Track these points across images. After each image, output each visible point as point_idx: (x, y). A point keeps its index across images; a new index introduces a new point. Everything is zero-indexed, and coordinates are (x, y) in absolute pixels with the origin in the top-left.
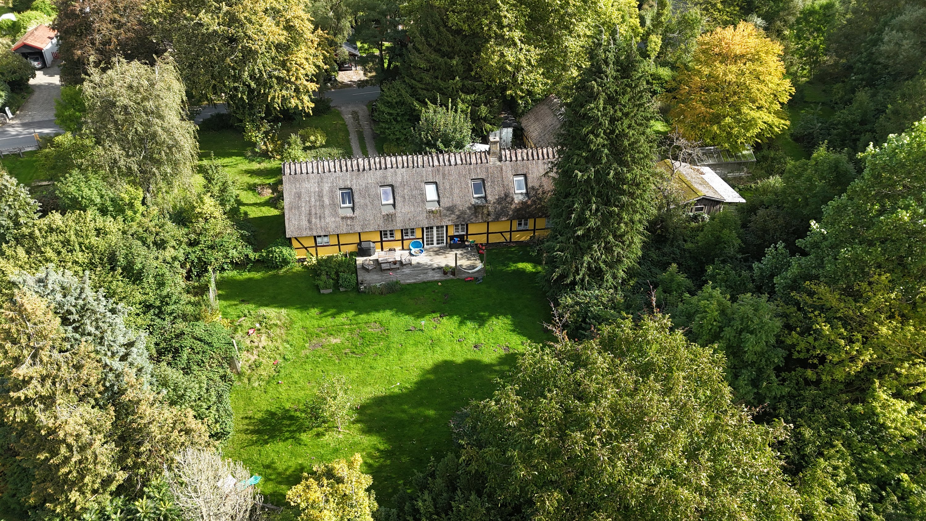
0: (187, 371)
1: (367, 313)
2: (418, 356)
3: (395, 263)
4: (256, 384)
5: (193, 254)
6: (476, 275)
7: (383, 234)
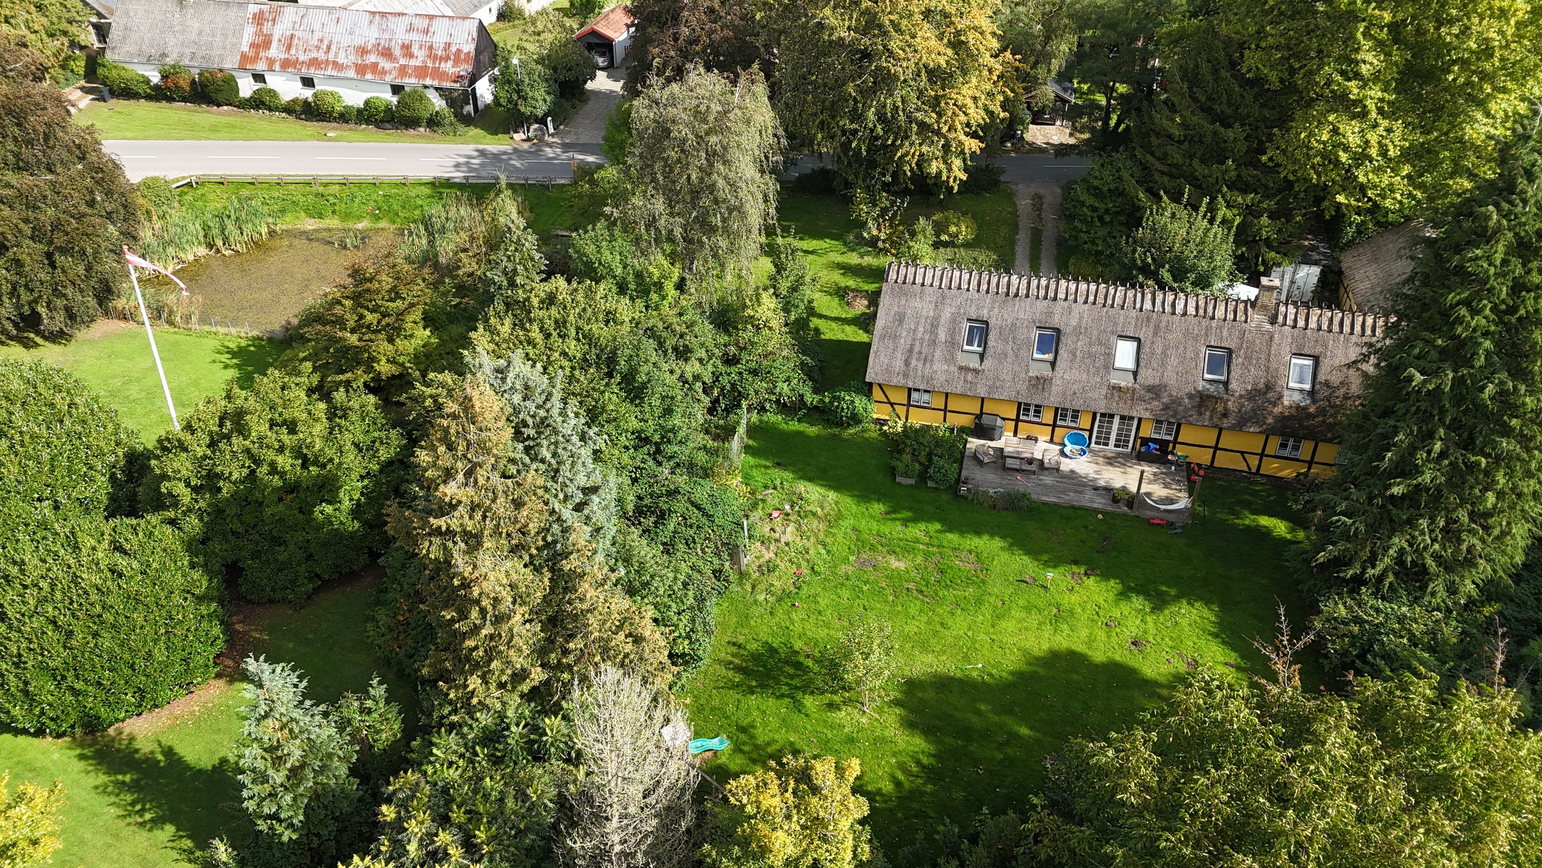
0: (668, 549)
1: (962, 533)
2: (1026, 629)
3: (1030, 461)
4: (761, 597)
5: (726, 377)
6: (1171, 518)
7: (1022, 408)
